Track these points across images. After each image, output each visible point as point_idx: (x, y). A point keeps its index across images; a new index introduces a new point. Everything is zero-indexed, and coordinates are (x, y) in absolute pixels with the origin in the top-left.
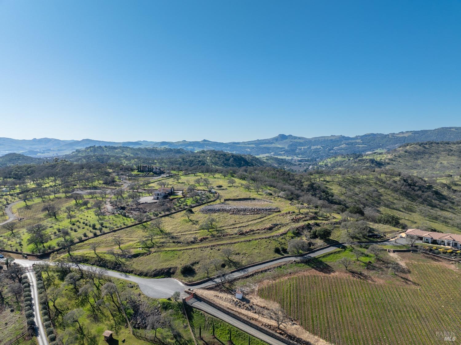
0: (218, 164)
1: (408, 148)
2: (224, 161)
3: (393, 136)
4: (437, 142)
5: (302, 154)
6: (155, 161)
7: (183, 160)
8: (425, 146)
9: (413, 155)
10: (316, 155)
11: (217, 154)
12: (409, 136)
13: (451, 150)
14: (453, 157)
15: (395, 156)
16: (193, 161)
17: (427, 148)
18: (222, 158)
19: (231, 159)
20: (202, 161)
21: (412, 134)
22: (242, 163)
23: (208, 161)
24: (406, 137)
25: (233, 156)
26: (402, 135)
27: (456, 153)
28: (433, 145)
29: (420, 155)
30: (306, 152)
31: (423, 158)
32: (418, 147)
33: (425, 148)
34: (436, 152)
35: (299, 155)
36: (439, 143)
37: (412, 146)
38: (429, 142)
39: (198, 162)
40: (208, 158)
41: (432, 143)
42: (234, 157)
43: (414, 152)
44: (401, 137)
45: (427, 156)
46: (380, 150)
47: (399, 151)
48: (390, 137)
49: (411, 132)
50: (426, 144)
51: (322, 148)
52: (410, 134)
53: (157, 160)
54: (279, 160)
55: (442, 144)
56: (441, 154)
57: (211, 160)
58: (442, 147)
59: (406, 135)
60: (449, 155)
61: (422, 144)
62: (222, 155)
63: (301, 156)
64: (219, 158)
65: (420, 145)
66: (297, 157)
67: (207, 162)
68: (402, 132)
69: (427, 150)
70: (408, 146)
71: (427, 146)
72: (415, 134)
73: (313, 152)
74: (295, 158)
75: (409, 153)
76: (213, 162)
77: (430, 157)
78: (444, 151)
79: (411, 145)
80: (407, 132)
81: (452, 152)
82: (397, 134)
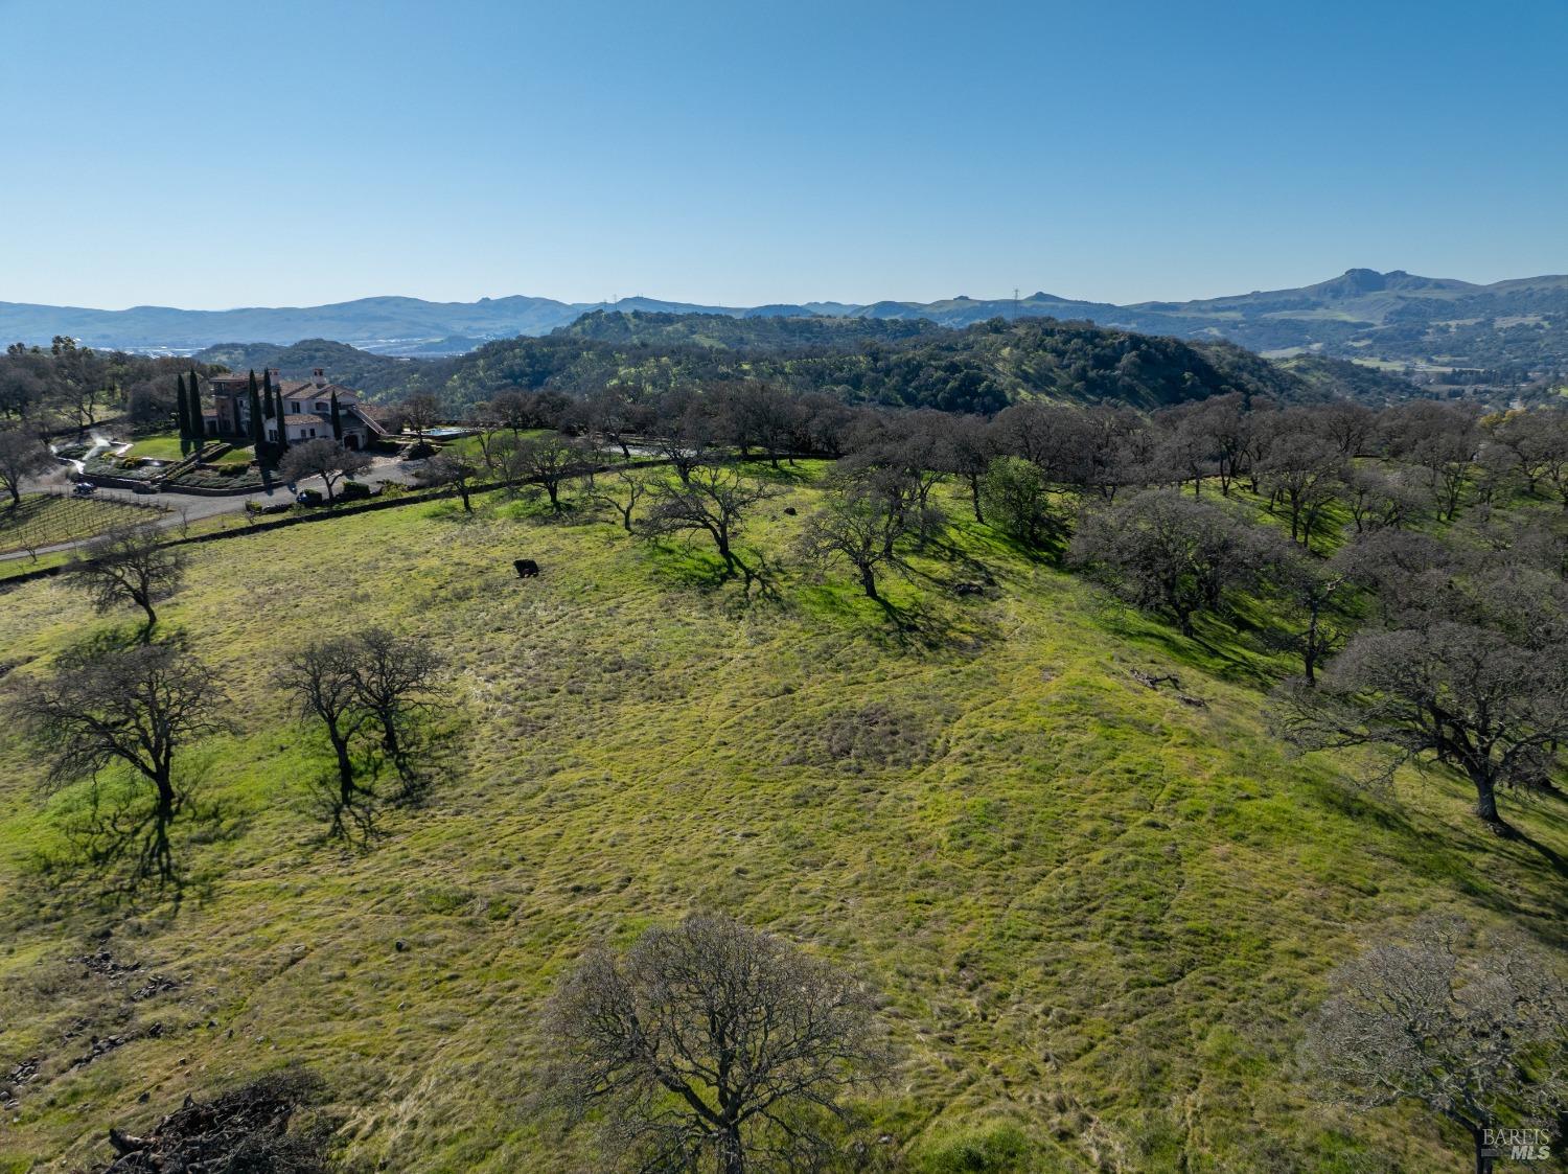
0: (1053, 382)
2: (1084, 369)
5: (1451, 350)
6: (746, 367)
7: (876, 360)
10: (1519, 353)
11: (1050, 333)
16: (919, 366)
18: (1075, 351)
19: (1128, 358)
20: (968, 365)
22: (1185, 381)
23: (999, 366)
25: (1136, 341)
30: (1470, 342)
35: (1438, 352)
39: (946, 369)
40: (1006, 352)
42: (1144, 347)
51: (1546, 324)
53: (754, 362)
54: (1354, 375)
57: (1019, 363)
62: (1078, 335)
63: (1446, 359)
64: (1060, 354)
66: (1430, 361)
67: (994, 371)
73: (1507, 342)
74: (1422, 365)
76: (1026, 377)
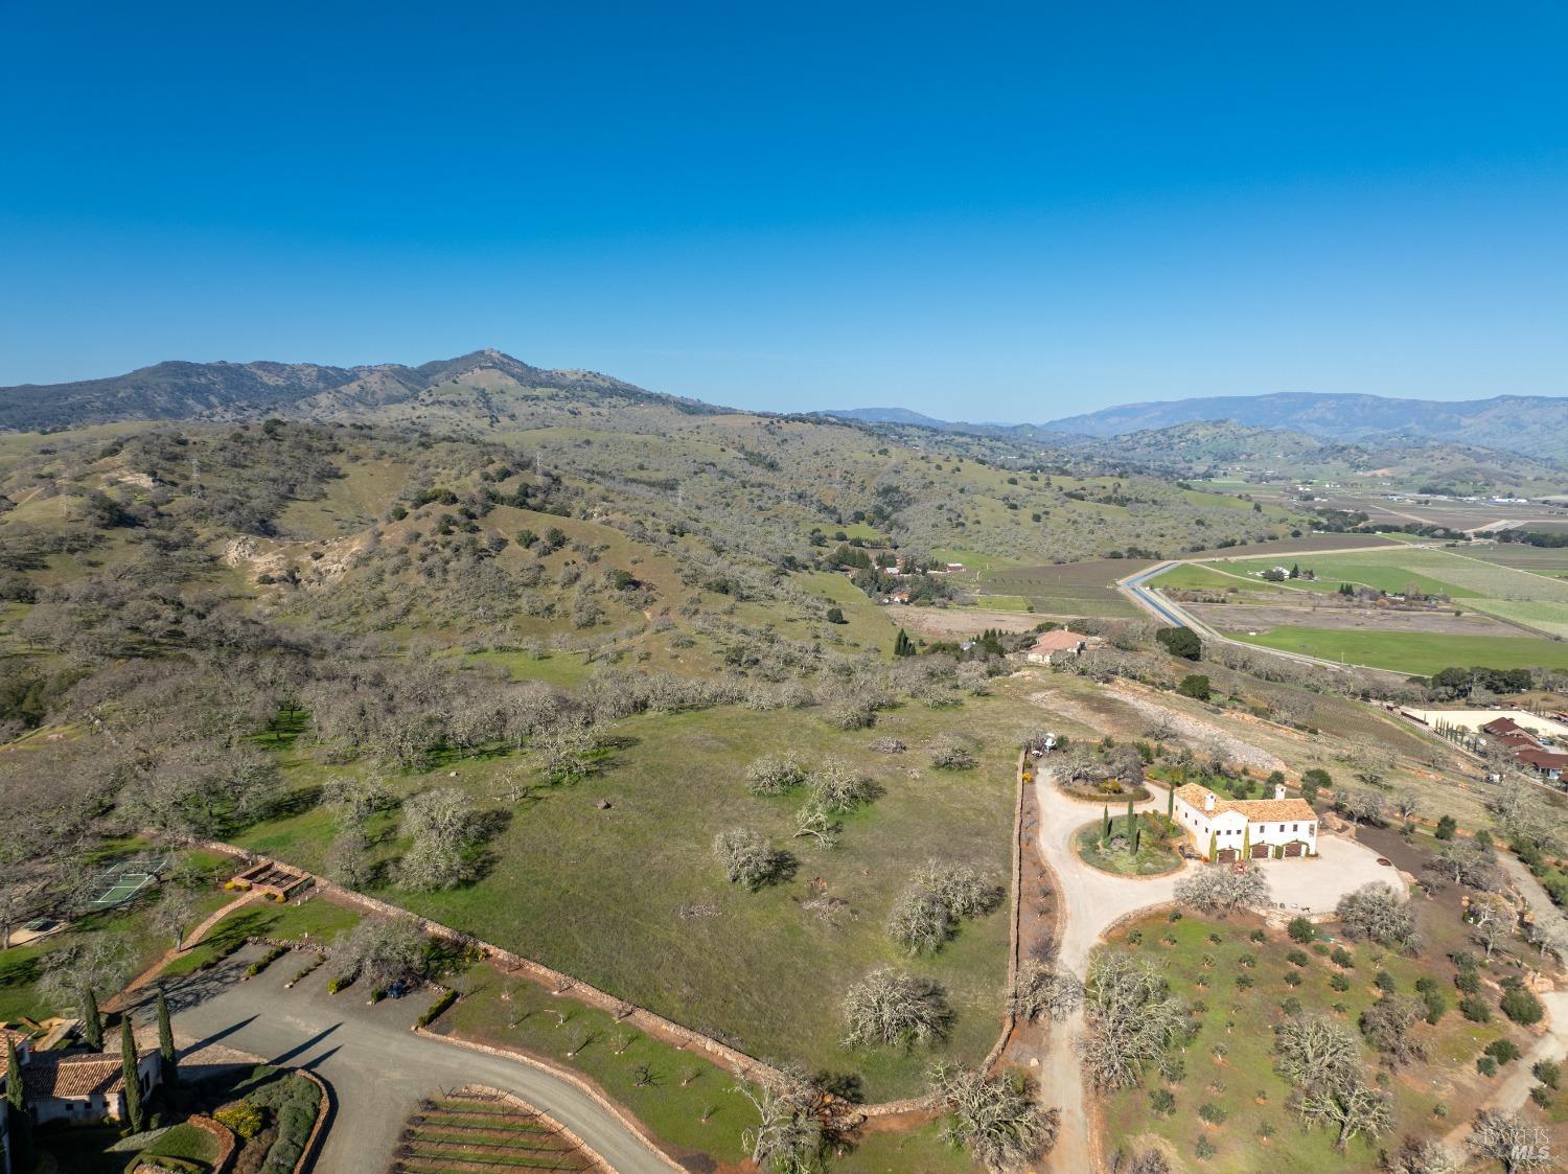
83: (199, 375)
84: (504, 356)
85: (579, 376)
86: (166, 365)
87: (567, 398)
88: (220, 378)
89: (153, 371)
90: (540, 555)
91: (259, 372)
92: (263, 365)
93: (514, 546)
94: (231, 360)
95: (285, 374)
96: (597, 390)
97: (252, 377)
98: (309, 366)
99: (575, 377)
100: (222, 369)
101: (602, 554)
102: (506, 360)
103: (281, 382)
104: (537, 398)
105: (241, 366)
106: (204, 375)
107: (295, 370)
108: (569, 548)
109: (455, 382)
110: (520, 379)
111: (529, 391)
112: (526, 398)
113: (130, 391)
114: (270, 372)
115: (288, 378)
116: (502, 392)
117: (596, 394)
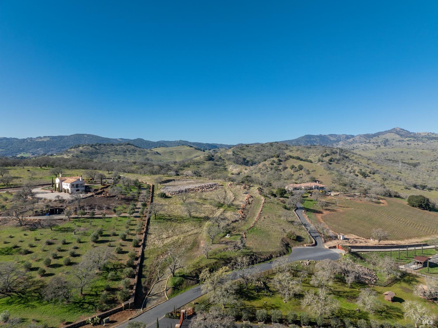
1: (81, 148)
3: (32, 141)
4: (104, 144)
8: (96, 147)
9: (88, 155)
12: (48, 141)
13: (116, 150)
14: (120, 156)
15: (73, 156)
17: (98, 149)
21: (50, 139)
24: (45, 142)
26: (40, 140)
27: (121, 153)
28: (101, 146)
29: (94, 155)
31: (97, 157)
32: (91, 148)
33: (96, 149)
34: (106, 152)
36: (106, 145)
37: (85, 147)
38: (98, 143)
41: (100, 145)
43: (89, 153)
44: (41, 142)
45: (99, 155)
46: (24, 154)
47: (73, 152)
48: (29, 141)
49: (49, 137)
50: (96, 145)
52: (48, 139)
55: (108, 145)
56: (110, 154)
58: (109, 148)
59: (45, 140)
60: (116, 154)
61: (93, 145)
65: (91, 146)
68: (40, 137)
69: (98, 150)
70: (79, 146)
71: (97, 147)
72: (52, 139)
75: (84, 153)
77: (102, 156)
78: (111, 151)
79: (83, 146)
80: (45, 137)
81: (118, 152)
82: (35, 139)
83: (313, 138)
84: (401, 129)
85: (426, 134)
86: (306, 136)
87: (414, 140)
88: (319, 139)
89: (303, 137)
90: (294, 172)
91: (330, 137)
92: (331, 135)
93: (289, 169)
94: (323, 134)
95: (337, 137)
96: (428, 138)
97: (327, 138)
98: (343, 135)
99: (424, 135)
100: (320, 136)
101: (312, 173)
102: (401, 131)
103: (335, 139)
104: (403, 141)
105: (325, 135)
106: (315, 138)
107: (339, 136)
108: (303, 170)
109: (378, 137)
110: (401, 135)
111: (401, 139)
112: (399, 141)
113: (295, 142)
114: (332, 137)
115: (337, 138)
116: (393, 139)
117: (427, 139)
